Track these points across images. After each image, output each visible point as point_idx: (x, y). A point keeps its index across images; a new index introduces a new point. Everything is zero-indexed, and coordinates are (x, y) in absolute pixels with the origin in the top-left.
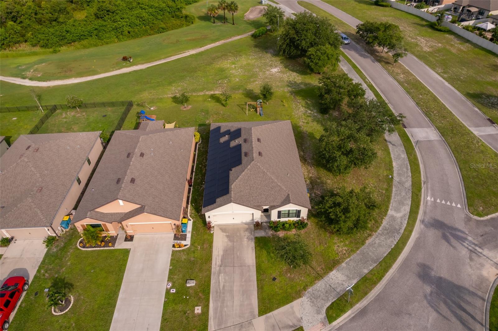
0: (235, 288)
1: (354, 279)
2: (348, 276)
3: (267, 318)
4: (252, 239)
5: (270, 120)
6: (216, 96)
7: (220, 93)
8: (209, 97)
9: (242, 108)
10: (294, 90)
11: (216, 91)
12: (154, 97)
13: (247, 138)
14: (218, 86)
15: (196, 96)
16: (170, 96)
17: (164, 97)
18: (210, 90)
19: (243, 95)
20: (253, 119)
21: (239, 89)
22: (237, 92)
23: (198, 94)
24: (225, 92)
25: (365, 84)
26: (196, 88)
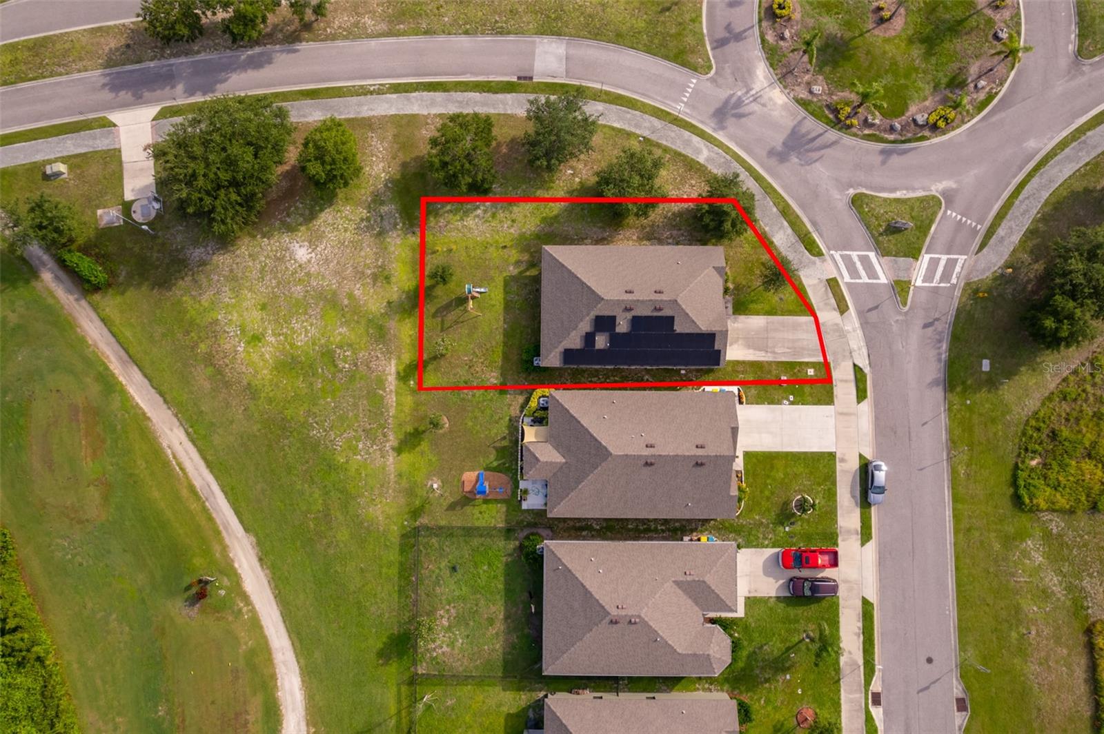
0: (791, 337)
1: (782, 223)
2: (780, 228)
3: (818, 309)
4: (735, 318)
5: (501, 279)
6: (405, 370)
7: (393, 362)
8: (404, 384)
9: (456, 322)
10: (401, 225)
11: (384, 371)
12: (390, 491)
13: (624, 306)
14: (368, 367)
15: (400, 408)
16: (391, 459)
17: (393, 470)
18: (381, 382)
19: (404, 320)
20: (493, 306)
21: (381, 328)
22: (392, 331)
23: (392, 406)
24: (391, 353)
25: (388, 95)
26: (370, 411)
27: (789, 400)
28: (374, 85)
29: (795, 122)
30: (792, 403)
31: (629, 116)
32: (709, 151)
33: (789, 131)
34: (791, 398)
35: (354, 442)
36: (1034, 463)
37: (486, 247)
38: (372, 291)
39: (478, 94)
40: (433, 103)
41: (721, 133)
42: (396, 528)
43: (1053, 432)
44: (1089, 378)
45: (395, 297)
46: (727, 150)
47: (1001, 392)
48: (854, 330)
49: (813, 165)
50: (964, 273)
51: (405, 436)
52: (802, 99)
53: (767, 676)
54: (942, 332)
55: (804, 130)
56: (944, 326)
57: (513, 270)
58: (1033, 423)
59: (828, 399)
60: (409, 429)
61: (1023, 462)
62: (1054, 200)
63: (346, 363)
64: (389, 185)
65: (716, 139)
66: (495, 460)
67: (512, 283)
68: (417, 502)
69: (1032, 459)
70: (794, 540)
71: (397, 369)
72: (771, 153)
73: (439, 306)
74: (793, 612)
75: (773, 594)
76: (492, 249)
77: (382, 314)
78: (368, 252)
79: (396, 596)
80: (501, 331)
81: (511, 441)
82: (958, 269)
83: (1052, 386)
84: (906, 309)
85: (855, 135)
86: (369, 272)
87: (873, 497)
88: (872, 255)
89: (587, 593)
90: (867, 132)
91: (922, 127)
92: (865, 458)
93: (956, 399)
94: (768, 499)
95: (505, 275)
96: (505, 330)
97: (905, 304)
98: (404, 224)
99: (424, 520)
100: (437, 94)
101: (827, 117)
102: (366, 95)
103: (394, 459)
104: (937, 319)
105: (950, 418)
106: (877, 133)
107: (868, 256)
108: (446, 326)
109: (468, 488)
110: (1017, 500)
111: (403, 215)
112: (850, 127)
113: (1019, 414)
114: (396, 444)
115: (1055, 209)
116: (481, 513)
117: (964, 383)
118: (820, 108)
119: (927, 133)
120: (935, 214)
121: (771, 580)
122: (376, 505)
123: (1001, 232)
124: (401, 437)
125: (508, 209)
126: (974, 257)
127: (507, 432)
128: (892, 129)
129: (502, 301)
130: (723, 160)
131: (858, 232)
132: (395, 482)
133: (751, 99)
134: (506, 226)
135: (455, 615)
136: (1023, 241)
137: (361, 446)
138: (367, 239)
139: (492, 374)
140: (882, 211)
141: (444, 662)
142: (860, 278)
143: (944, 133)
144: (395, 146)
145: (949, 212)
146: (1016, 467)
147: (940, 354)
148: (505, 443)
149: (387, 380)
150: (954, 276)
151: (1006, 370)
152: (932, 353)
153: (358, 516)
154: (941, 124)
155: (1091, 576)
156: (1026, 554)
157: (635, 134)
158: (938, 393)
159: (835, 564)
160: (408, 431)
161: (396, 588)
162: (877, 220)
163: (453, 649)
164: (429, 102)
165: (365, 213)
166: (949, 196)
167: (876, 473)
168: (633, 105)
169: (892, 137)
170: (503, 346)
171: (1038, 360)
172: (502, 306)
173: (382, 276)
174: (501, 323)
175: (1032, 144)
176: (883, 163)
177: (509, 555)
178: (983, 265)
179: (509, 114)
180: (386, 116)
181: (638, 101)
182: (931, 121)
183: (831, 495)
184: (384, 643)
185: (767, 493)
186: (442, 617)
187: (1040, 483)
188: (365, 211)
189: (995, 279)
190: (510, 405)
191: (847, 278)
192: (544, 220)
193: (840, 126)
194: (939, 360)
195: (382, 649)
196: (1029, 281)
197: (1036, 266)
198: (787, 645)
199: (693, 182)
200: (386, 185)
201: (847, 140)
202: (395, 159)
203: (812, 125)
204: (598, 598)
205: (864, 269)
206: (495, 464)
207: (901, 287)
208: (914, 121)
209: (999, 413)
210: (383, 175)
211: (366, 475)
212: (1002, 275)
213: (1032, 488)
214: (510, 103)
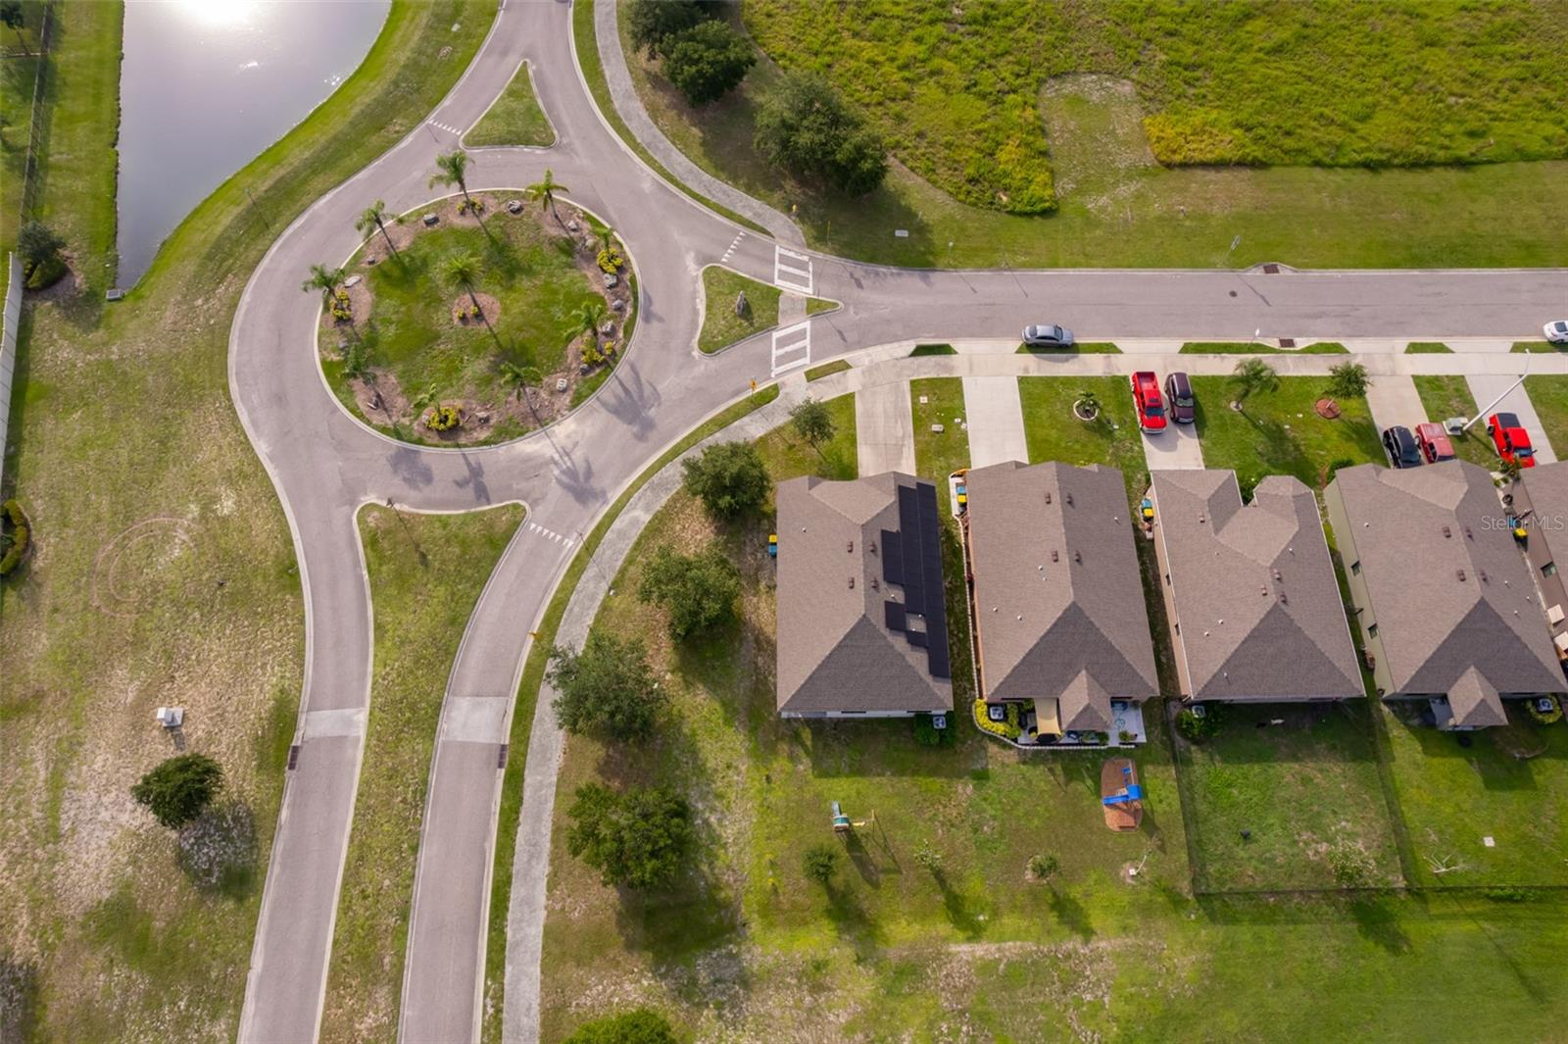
0: (883, 420)
1: (737, 426)
2: (744, 428)
5: (817, 782)
6: (964, 929)
7: (953, 948)
8: (985, 930)
9: (886, 848)
10: (731, 946)
11: (968, 962)
12: (1151, 943)
13: (872, 590)
14: (964, 991)
15: (1023, 934)
16: (1103, 944)
17: (1119, 941)
18: (987, 967)
19: (884, 935)
20: (858, 793)
21: (900, 973)
22: (906, 953)
23: (1021, 948)
24: (939, 953)
25: (506, 981)
26: (1033, 984)
27: (961, 423)
28: (485, 1006)
29: (602, 410)
30: (964, 420)
31: (576, 609)
32: (634, 509)
33: (614, 418)
34: (957, 420)
35: (1085, 1009)
36: (1005, 199)
37: (768, 807)
38: (839, 992)
39: (520, 829)
40: (528, 902)
41: (609, 495)
42: (1203, 932)
43: (970, 181)
44: (909, 150)
45: (849, 952)
46: (635, 487)
47: (931, 222)
48: (870, 355)
49: (661, 392)
50: (796, 249)
51: (1066, 923)
52: (572, 401)
53: (1292, 449)
54: (866, 271)
55: (613, 401)
56: (860, 270)
57: (805, 765)
58: (962, 197)
59: (956, 383)
60: (1053, 918)
61: (1005, 206)
62: (713, 170)
63: (960, 1031)
64: (663, 970)
65: (618, 501)
66: (1084, 782)
67: (825, 765)
68: (1160, 899)
69: (1001, 199)
70: (1128, 420)
71: (963, 942)
72: (641, 437)
73: (861, 879)
74: (1211, 422)
75: (1196, 441)
76: (772, 798)
77: (878, 972)
78: (774, 1003)
79: (1302, 928)
80: (895, 780)
81: (1054, 761)
82: (792, 254)
83: (920, 180)
84: (841, 304)
85: (624, 347)
86: (808, 999)
87: (1066, 340)
88: (776, 335)
89: (1253, 636)
90: (621, 335)
91: (619, 280)
92: (1021, 348)
93: (942, 261)
94: (1084, 446)
95: (811, 777)
96: (893, 774)
97: (836, 305)
98: (730, 941)
99: (1184, 886)
100: (512, 896)
101: (599, 375)
102: (500, 1022)
103: (1102, 939)
104: (852, 275)
105: (963, 267)
106: (623, 324)
107: (778, 340)
108: (892, 866)
109: (1130, 821)
110: (1047, 213)
111: (714, 943)
112: (614, 353)
113: (953, 208)
114: (1079, 938)
115: (723, 169)
116: (1161, 801)
117: (924, 254)
118: (586, 382)
119: (627, 277)
120: (726, 273)
121: (1180, 443)
122: (1176, 967)
123: (748, 215)
124: (1066, 931)
125: (711, 775)
126: (777, 239)
127: (1042, 767)
128: (619, 309)
129: (850, 780)
130: (648, 493)
131: (749, 347)
132: (1136, 935)
133: (566, 459)
134: (736, 778)
135: (1309, 833)
136: (760, 197)
137: (1088, 997)
138: (754, 1006)
139: (960, 791)
140: (723, 322)
141: (1379, 847)
142: (805, 347)
143: (628, 261)
144: (597, 963)
145: (724, 260)
146: (1011, 213)
147: (892, 274)
148: (1058, 768)
149: (982, 958)
150: (800, 258)
151: (907, 217)
152: (891, 281)
153: (1197, 996)
154: (618, 262)
155: (1113, 162)
156: (1103, 210)
157: (604, 601)
158: (936, 277)
159: (1151, 376)
160: (1056, 919)
161: (1291, 927)
162: (733, 328)
163: (1357, 835)
164: (526, 910)
165: (709, 1013)
166: (702, 259)
167: (1039, 334)
168: (561, 603)
169: (629, 310)
170: (920, 775)
171: (893, 190)
172: (859, 779)
173: (815, 977)
174: (884, 780)
175: (647, 186)
176: (661, 320)
177: (1212, 759)
178: (788, 232)
179: (559, 780)
180: (542, 982)
181: (555, 597)
182: (614, 270)
183: (1069, 382)
184: (1377, 943)
185: (1077, 447)
186: (1317, 852)
187: (1026, 195)
188: (705, 1013)
189: (803, 222)
190: (1003, 763)
191: (806, 360)
192: (727, 722)
193: (611, 362)
194: (899, 274)
195: (1386, 946)
196: (804, 193)
197: (788, 188)
198: (1250, 427)
199: (678, 527)
200: (663, 977)
201: (631, 353)
202: (619, 962)
203: (609, 390)
204: (1258, 621)
205: (793, 343)
206: (1089, 782)
207: (815, 308)
208: (611, 287)
209: (955, 225)
210: (645, 983)
211: (1133, 985)
212: (798, 215)
213: (1034, 200)
214: (539, 778)
